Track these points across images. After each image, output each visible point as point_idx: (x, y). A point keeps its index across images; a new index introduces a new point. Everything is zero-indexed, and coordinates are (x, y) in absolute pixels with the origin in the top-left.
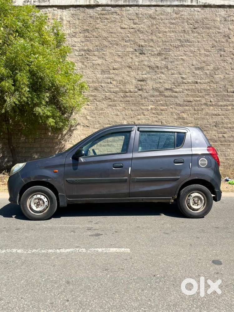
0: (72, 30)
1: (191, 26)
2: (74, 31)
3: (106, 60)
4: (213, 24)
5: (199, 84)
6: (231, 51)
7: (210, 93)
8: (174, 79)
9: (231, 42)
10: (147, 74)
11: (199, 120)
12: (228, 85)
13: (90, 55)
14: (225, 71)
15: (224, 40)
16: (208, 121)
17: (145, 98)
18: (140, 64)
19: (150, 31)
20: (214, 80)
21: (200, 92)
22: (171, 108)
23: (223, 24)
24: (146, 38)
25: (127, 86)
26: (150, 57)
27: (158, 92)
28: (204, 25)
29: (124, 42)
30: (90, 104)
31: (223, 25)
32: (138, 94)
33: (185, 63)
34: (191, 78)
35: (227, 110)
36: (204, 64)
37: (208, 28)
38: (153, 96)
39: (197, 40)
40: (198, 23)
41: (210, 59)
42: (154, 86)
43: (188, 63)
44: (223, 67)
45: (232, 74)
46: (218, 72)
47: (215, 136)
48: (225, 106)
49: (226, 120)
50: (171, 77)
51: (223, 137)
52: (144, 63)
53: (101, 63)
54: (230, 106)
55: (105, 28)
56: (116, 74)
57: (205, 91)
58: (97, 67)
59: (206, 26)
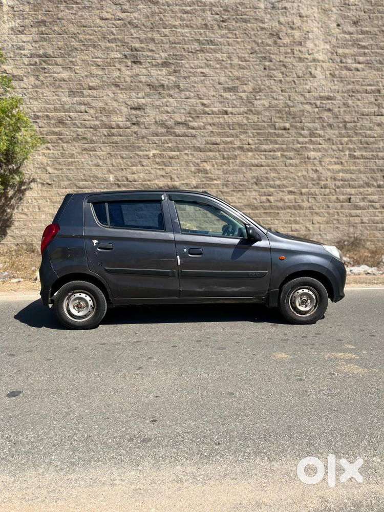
0: (18, 21)
1: (217, 17)
2: (21, 24)
3: (76, 73)
4: (253, 14)
5: (231, 115)
6: (281, 59)
7: (247, 130)
8: (190, 106)
9: (282, 45)
10: (146, 98)
11: (230, 174)
12: (276, 117)
13: (49, 64)
14: (272, 94)
15: (270, 42)
16: (244, 176)
17: (143, 137)
18: (133, 80)
19: (149, 24)
20: (253, 109)
21: (231, 128)
22: (186, 154)
23: (270, 14)
24: (143, 36)
25: (112, 117)
26: (149, 69)
27: (165, 128)
28: (239, 15)
29: (105, 42)
30: (51, 148)
31: (269, 16)
32: (132, 131)
33: (208, 80)
34: (218, 104)
35: (274, 157)
36: (238, 81)
37: (245, 21)
38: (157, 135)
39: (227, 41)
40: (229, 11)
41: (248, 74)
42: (157, 118)
43: (212, 79)
44: (268, 87)
45: (282, 100)
46: (260, 96)
47: (256, 199)
48: (271, 151)
49: (273, 175)
50: (185, 103)
51: (268, 202)
52: (140, 78)
53: (68, 78)
54: (278, 151)
55: (73, 17)
56: (95, 97)
57: (240, 127)
58: (62, 84)
59: (241, 17)
